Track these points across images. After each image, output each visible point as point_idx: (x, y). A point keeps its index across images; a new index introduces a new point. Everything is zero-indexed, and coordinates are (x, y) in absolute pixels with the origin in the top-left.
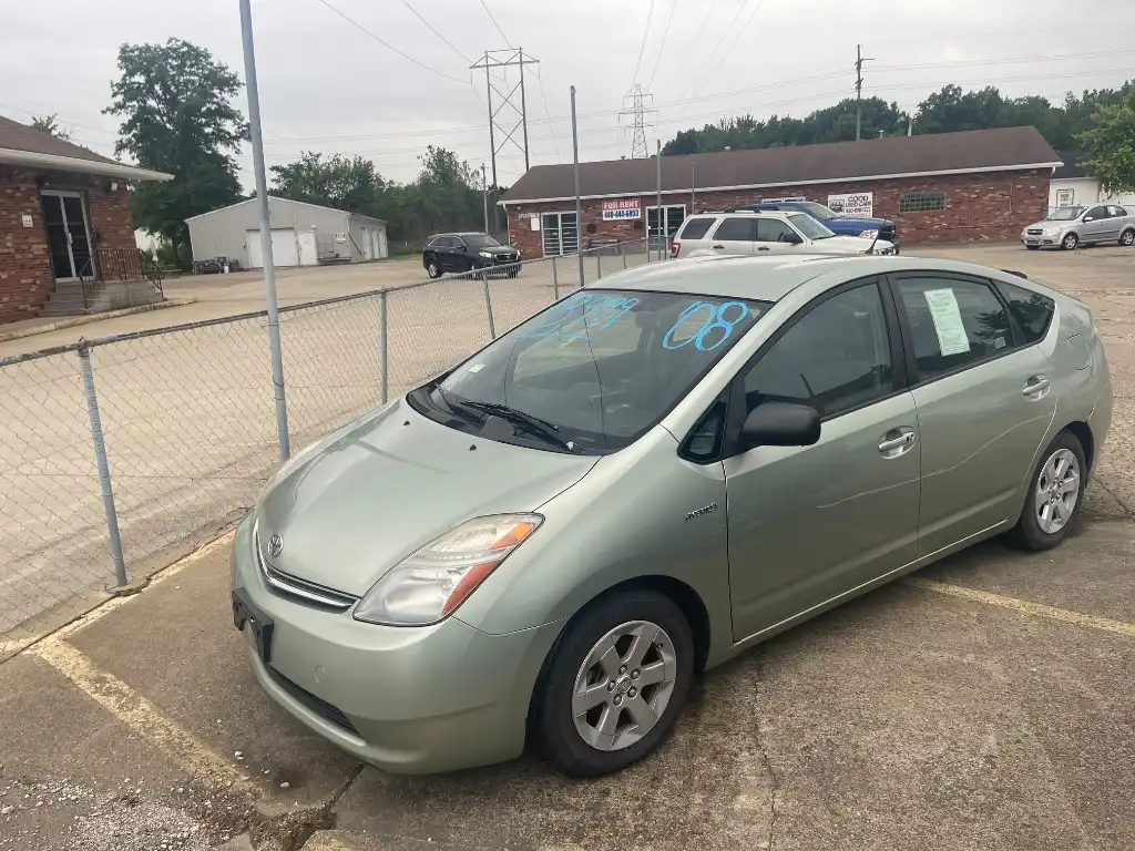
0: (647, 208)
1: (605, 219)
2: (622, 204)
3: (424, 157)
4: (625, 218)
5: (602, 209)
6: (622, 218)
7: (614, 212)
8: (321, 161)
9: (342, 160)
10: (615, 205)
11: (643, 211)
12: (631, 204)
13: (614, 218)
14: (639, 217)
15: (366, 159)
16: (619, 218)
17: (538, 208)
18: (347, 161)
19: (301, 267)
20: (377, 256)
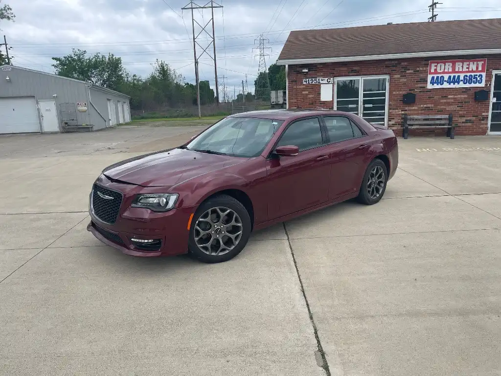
0: (494, 72)
1: (429, 86)
2: (459, 66)
3: (154, 65)
4: (462, 85)
5: (426, 73)
6: (456, 86)
7: (446, 77)
8: (86, 57)
9: (101, 57)
10: (448, 67)
11: (489, 76)
12: (473, 67)
13: (446, 85)
14: (483, 85)
15: (116, 56)
16: (452, 86)
17: (331, 70)
18: (103, 57)
19: (42, 133)
20: (121, 121)
